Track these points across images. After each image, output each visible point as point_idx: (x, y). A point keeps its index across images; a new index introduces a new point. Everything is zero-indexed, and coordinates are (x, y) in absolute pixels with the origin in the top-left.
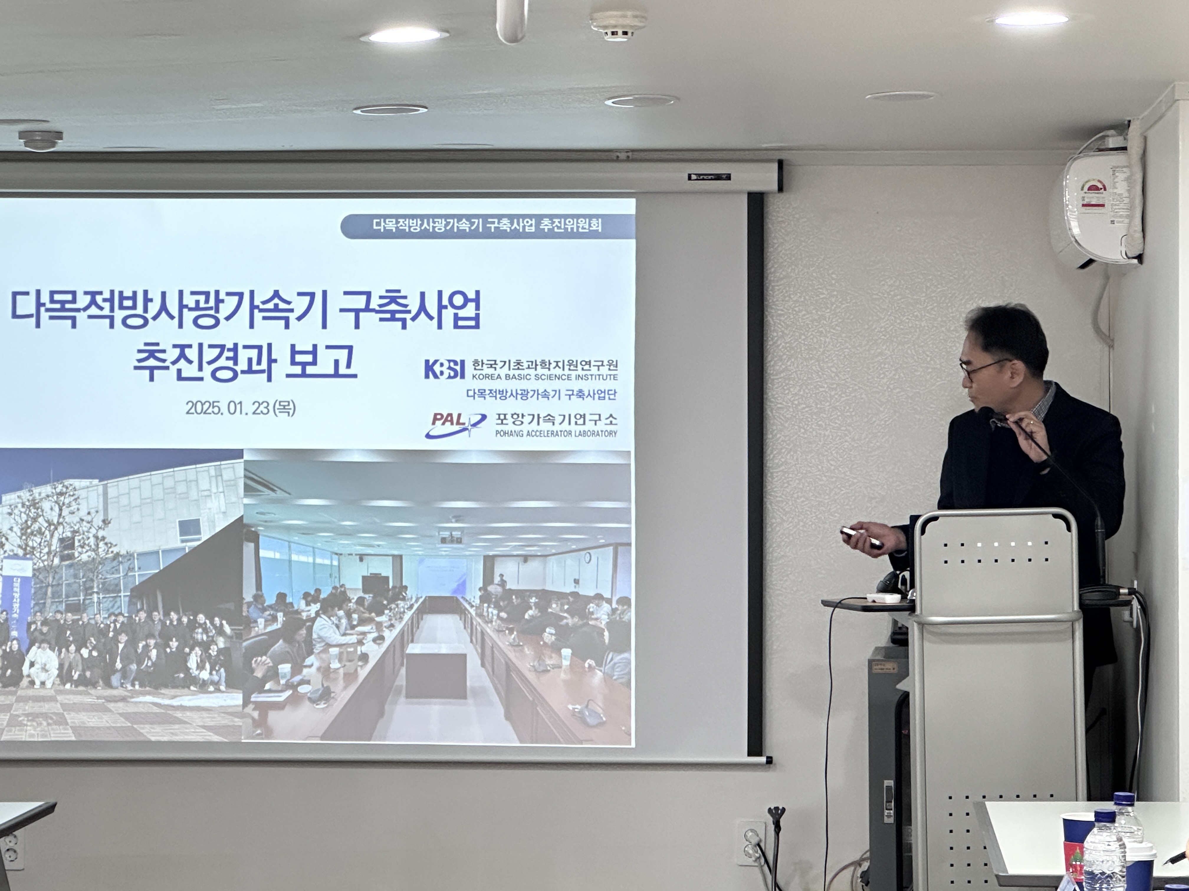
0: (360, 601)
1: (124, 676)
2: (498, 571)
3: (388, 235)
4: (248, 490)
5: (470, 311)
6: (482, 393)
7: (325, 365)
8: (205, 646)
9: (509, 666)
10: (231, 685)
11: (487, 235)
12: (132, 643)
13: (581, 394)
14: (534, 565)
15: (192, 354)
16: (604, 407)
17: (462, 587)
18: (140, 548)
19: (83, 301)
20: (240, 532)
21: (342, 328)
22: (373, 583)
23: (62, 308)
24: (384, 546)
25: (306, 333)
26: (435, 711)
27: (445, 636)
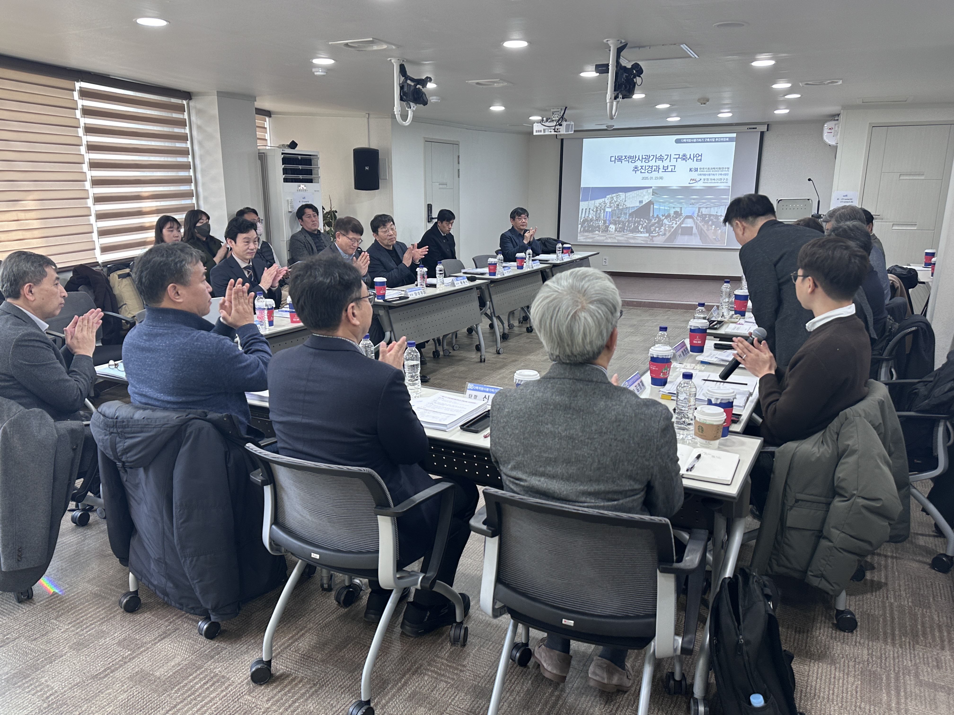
0: (673, 216)
1: (627, 230)
2: (701, 210)
3: (684, 142)
4: (653, 195)
5: (700, 158)
6: (701, 175)
7: (670, 169)
8: (642, 225)
9: (702, 229)
10: (647, 232)
11: (704, 142)
12: (629, 224)
13: (721, 174)
14: (708, 209)
15: (644, 168)
16: (726, 177)
17: (693, 213)
18: (631, 206)
19: (624, 158)
20: (650, 203)
21: (673, 162)
22: (676, 213)
23: (620, 159)
24: (679, 205)
25: (666, 163)
26: (686, 238)
27: (689, 223)
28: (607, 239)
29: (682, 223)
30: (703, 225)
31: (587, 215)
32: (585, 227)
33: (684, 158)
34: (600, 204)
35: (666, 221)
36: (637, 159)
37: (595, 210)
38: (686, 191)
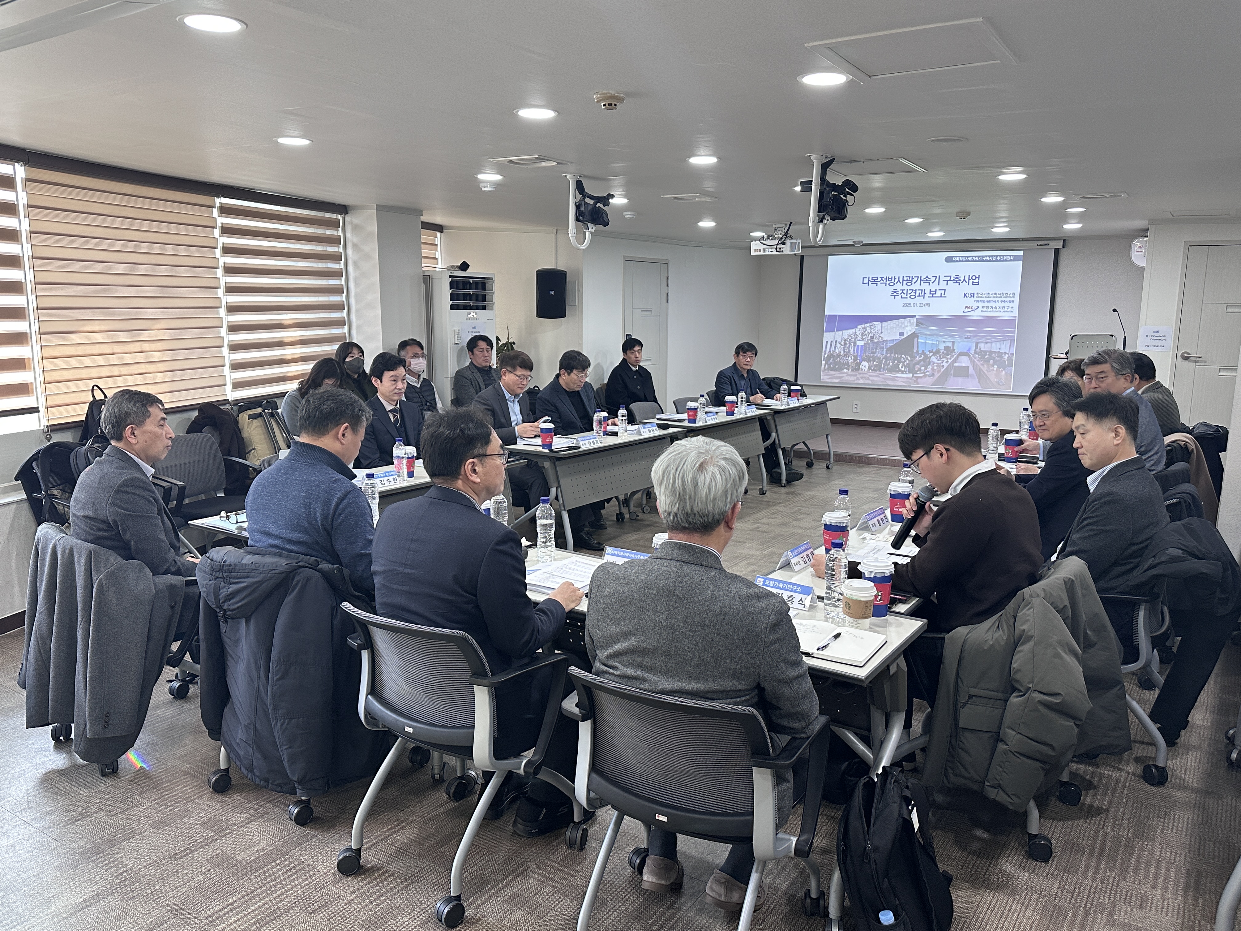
0: (943, 353)
1: (884, 369)
2: (979, 345)
3: (957, 261)
4: (917, 325)
5: (977, 280)
6: (978, 301)
7: (938, 294)
8: (903, 363)
9: (980, 369)
10: (909, 372)
11: (983, 261)
12: (886, 361)
13: (1004, 301)
14: (989, 345)
15: (905, 292)
16: (1011, 305)
17: (969, 350)
18: (889, 339)
19: (879, 279)
20: (914, 335)
21: (943, 285)
22: (946, 348)
23: (875, 281)
24: (950, 339)
25: (934, 287)
26: (960, 380)
27: (964, 361)
28: (858, 379)
29: (953, 362)
30: (982, 364)
31: (833, 349)
32: (831, 363)
33: (957, 280)
34: (850, 336)
35: (933, 359)
36: (896, 281)
37: (842, 343)
38: (958, 321)
